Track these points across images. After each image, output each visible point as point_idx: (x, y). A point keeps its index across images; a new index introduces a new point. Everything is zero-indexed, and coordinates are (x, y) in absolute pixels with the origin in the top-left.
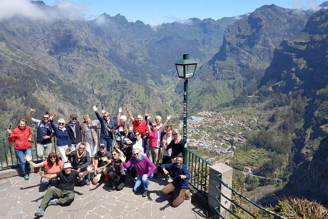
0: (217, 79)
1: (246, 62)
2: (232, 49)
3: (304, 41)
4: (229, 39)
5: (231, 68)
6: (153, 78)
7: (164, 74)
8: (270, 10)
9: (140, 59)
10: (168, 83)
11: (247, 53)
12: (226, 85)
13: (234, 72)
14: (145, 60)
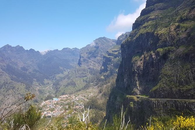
0: (77, 77)
1: (93, 67)
2: (84, 60)
3: (116, 50)
4: (82, 55)
5: (84, 70)
6: (38, 81)
7: (47, 79)
8: (103, 39)
9: (31, 70)
10: (48, 83)
11: (93, 62)
12: (82, 80)
13: (86, 72)
14: (34, 71)
